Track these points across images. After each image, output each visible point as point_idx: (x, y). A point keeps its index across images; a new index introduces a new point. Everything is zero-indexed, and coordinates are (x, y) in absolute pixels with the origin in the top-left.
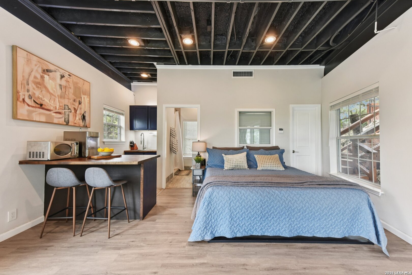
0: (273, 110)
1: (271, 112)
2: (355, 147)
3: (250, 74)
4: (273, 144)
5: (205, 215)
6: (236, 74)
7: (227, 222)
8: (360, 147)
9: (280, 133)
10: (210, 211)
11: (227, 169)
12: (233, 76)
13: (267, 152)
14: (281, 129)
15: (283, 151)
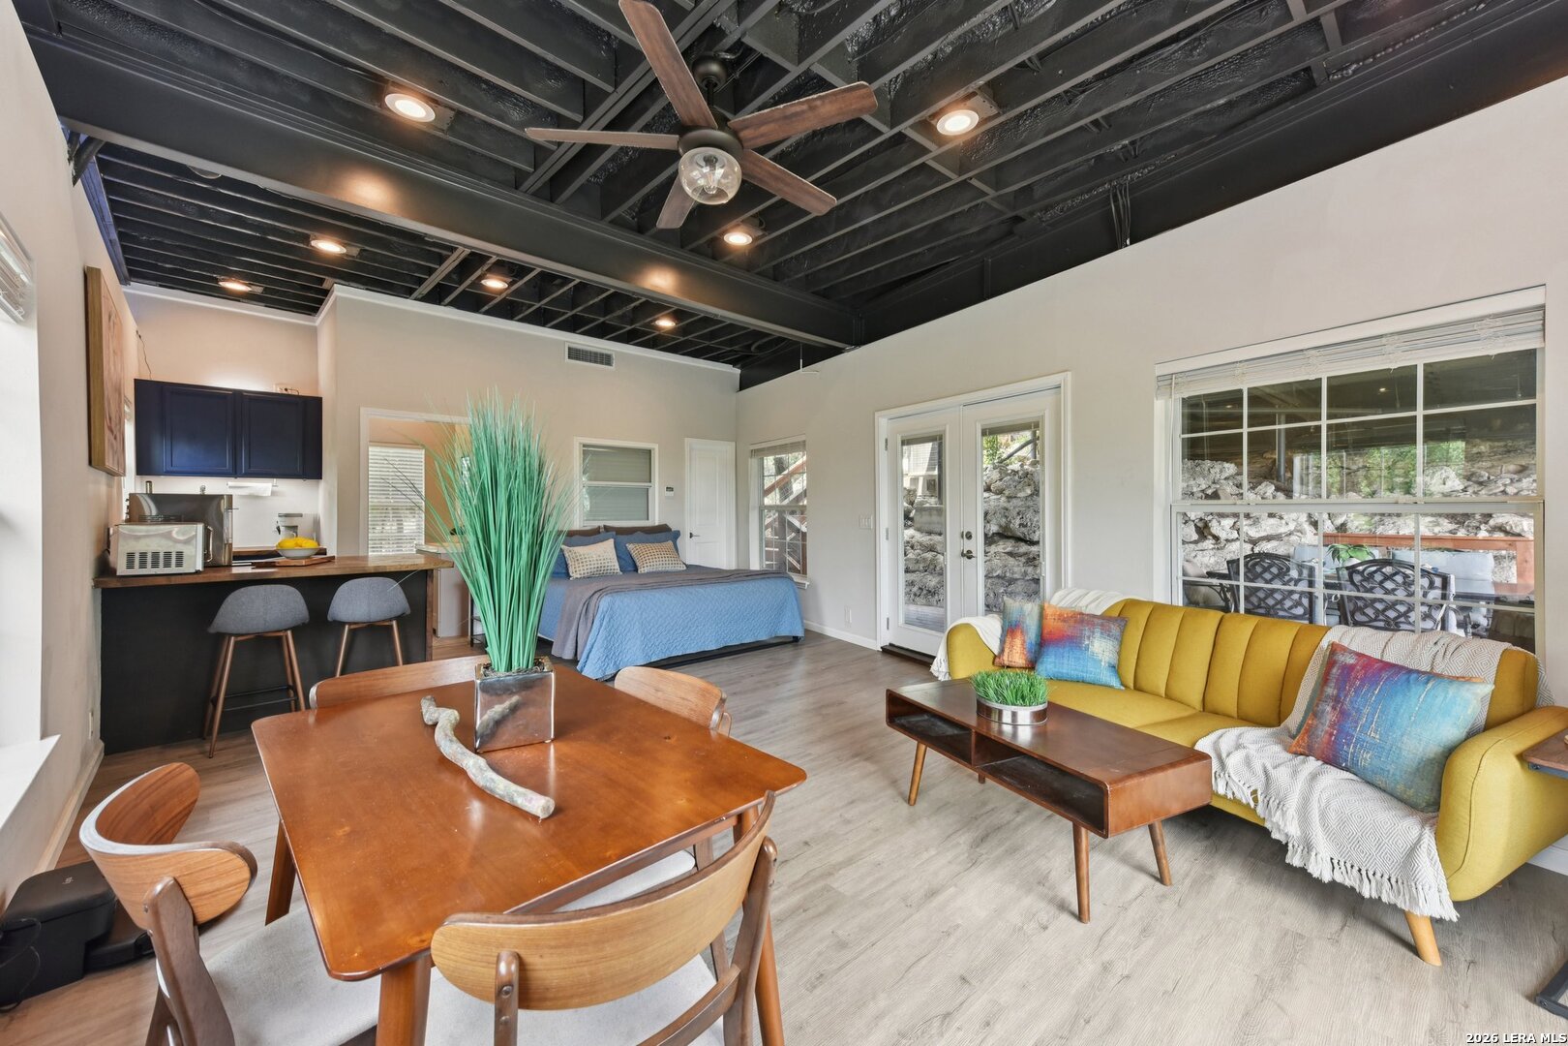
0: (655, 447)
1: (650, 451)
2: (782, 521)
3: (605, 359)
4: (656, 519)
5: (606, 638)
6: (575, 354)
7: (638, 642)
8: (789, 522)
9: (668, 498)
10: (613, 630)
11: (579, 576)
12: (569, 357)
13: (650, 537)
14: (669, 489)
15: (677, 534)
